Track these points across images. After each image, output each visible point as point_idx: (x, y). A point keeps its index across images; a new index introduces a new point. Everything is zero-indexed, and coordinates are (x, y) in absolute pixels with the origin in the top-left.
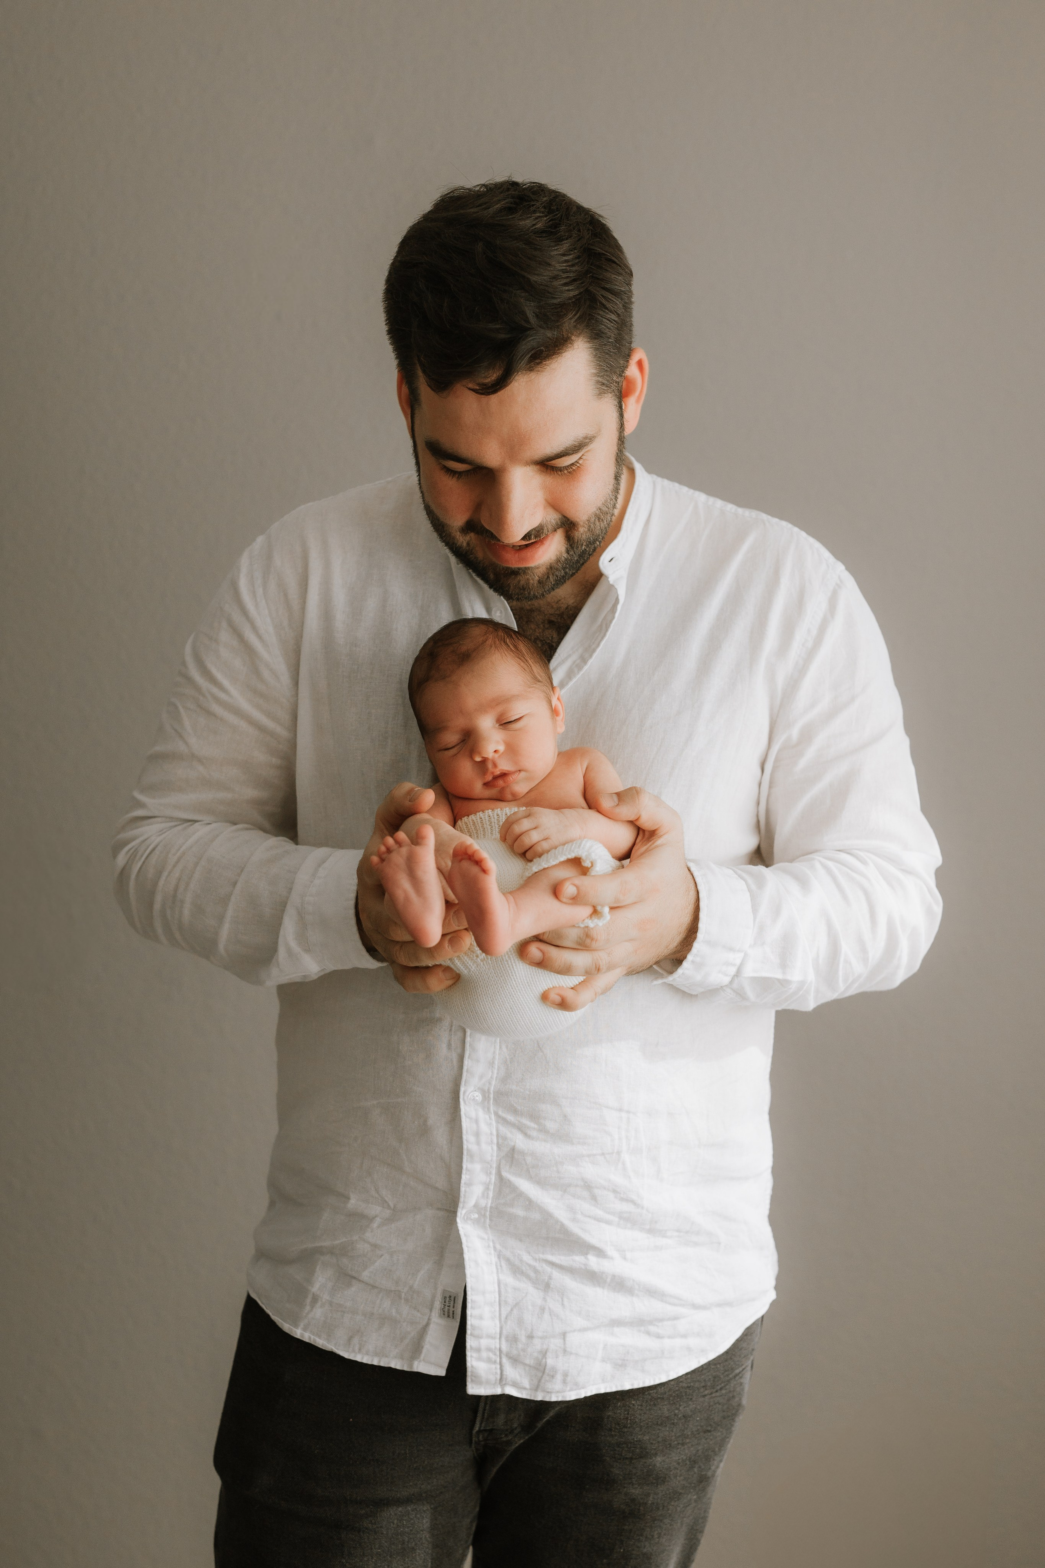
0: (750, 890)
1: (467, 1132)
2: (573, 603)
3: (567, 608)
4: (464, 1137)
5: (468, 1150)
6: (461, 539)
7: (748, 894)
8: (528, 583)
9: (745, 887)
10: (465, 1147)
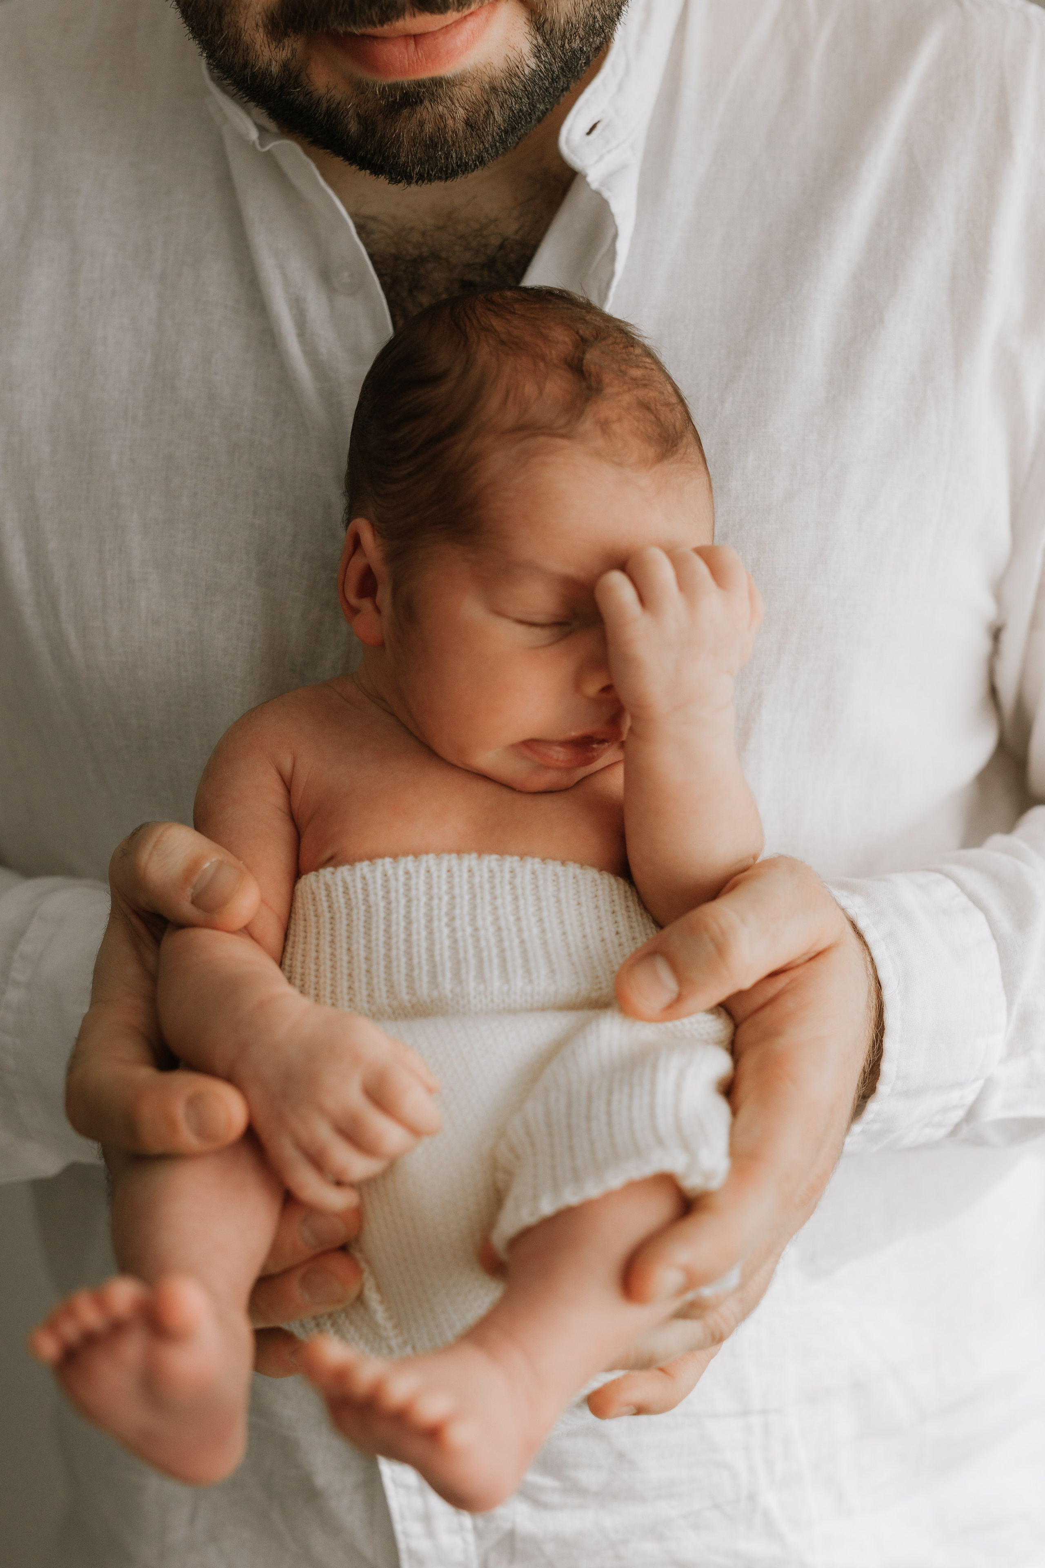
0: (996, 935)
1: (402, 1517)
2: (517, 232)
3: (501, 247)
4: (398, 1527)
5: (411, 1553)
6: (267, 53)
7: (993, 946)
8: (441, 129)
9: (986, 932)
10: (402, 1544)
